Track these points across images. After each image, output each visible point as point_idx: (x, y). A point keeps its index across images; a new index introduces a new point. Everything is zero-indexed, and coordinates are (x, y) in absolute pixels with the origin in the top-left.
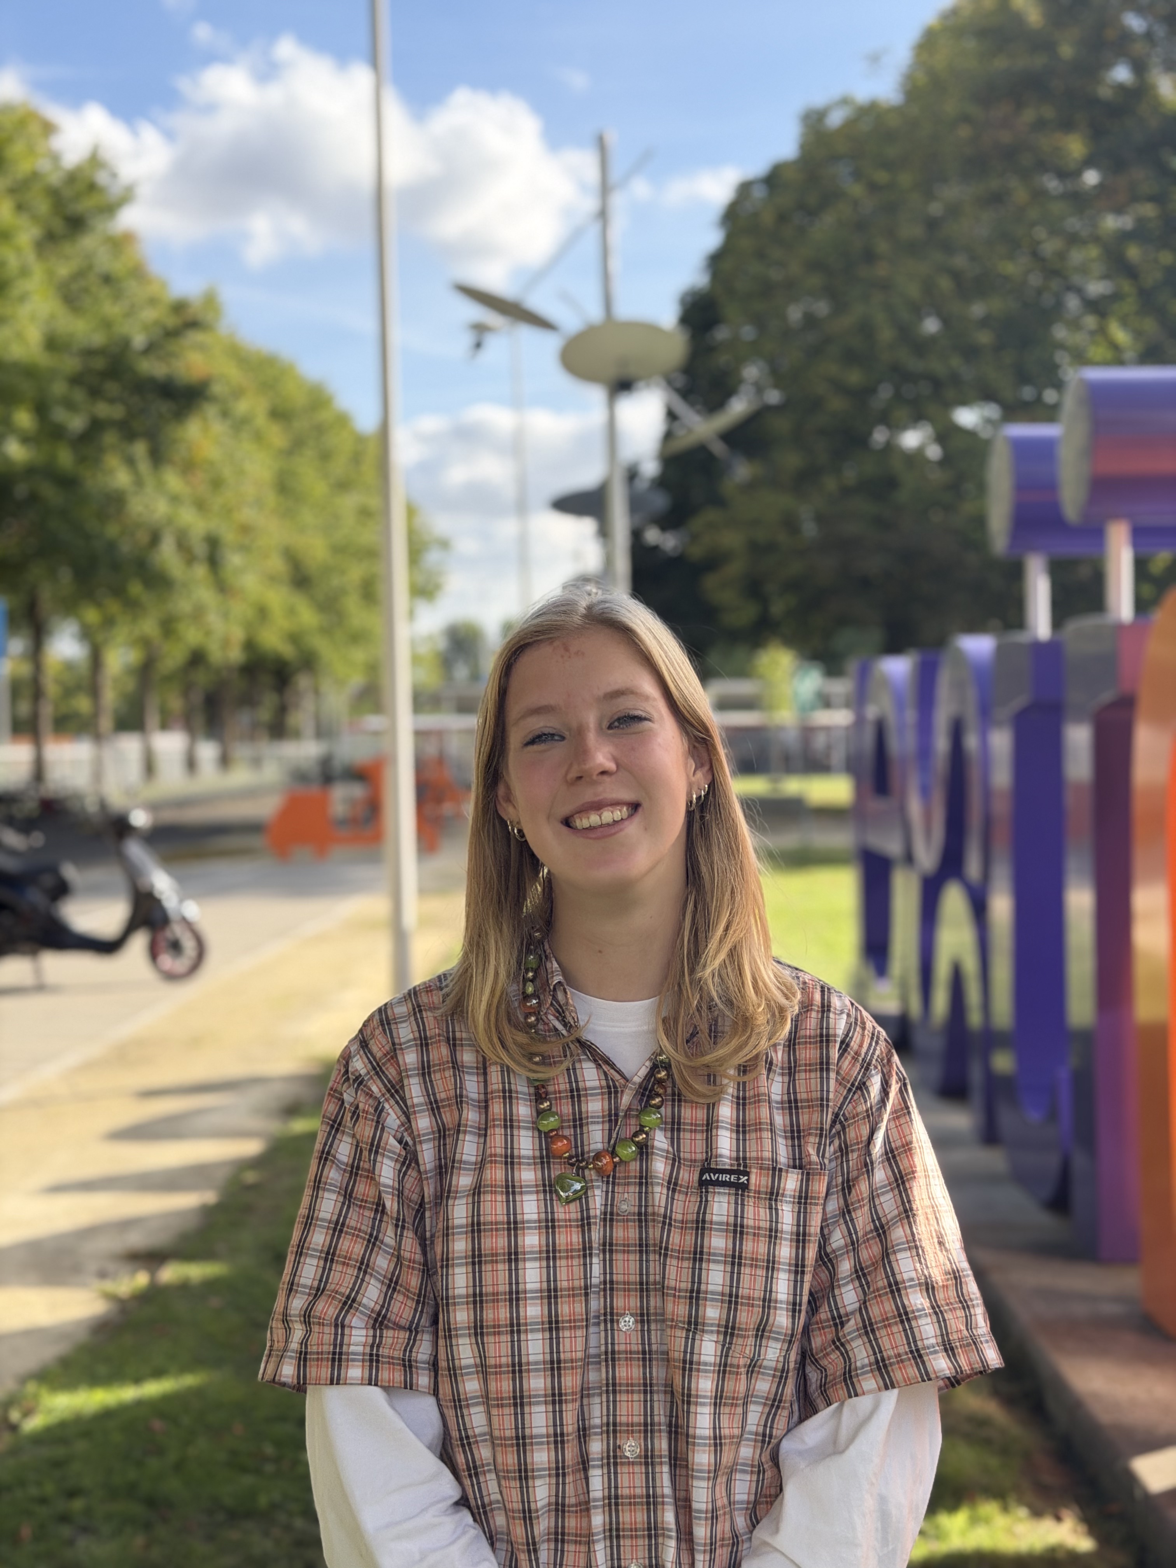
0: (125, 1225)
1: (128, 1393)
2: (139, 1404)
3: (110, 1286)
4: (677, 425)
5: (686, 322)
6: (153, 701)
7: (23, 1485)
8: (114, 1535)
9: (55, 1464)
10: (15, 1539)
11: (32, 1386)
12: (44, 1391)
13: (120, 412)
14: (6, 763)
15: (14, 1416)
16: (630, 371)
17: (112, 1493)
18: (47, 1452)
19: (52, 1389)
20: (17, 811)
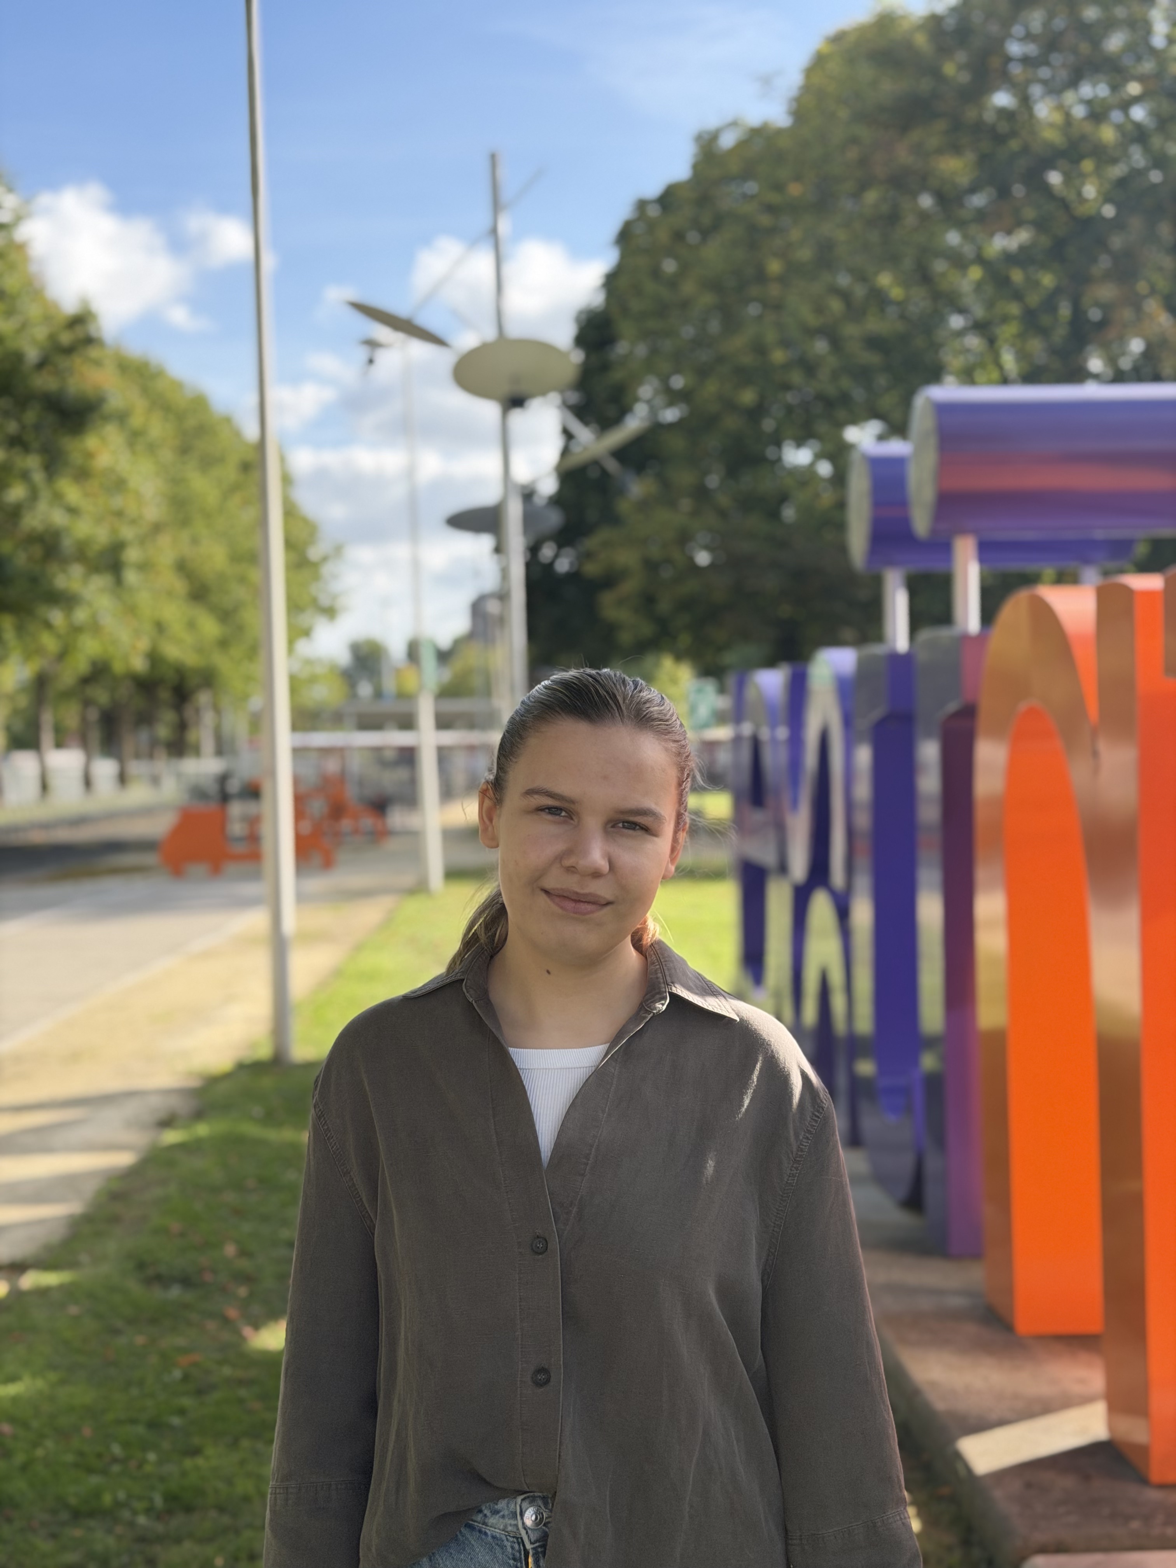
4: (573, 443)
5: (581, 340)
6: (47, 718)
13: (12, 426)
16: (522, 388)
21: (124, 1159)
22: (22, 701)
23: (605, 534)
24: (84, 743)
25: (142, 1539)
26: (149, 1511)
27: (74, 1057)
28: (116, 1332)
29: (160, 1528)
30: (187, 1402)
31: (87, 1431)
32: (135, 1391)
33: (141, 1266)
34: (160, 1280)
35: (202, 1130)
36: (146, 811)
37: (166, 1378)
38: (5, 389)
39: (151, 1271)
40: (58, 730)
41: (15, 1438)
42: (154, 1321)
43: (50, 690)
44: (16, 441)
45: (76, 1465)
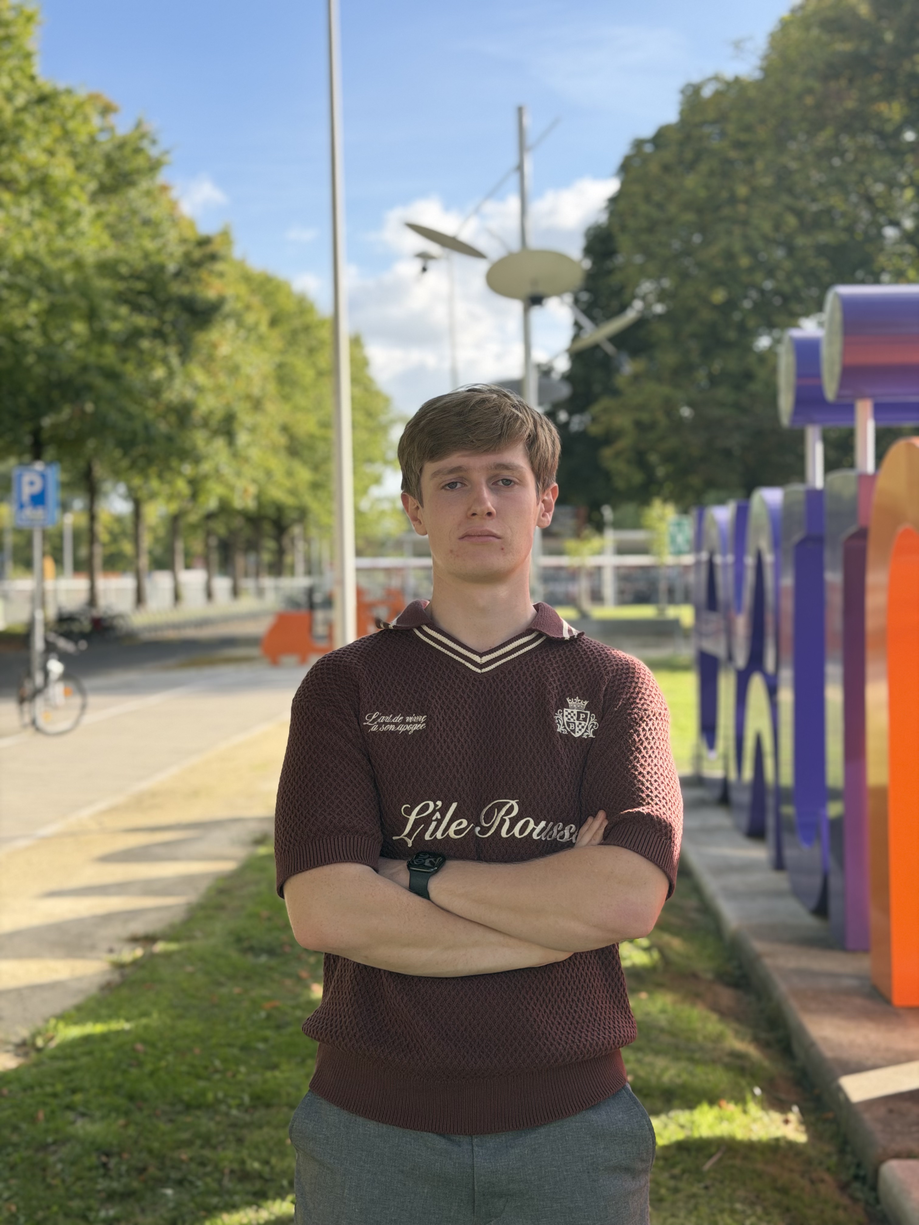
3: (113, 956)
4: (582, 332)
5: (589, 251)
6: (180, 546)
7: (41, 1085)
8: (103, 1118)
9: (65, 1072)
10: (33, 1120)
11: (53, 1022)
12: (61, 1025)
13: (154, 323)
14: (68, 591)
15: (40, 1042)
16: (540, 289)
17: (104, 1090)
18: (60, 1064)
19: (67, 1024)
20: (75, 627)
21: (228, 866)
22: (162, 532)
23: (605, 402)
24: (207, 565)
25: (234, 1125)
26: (239, 1106)
27: (195, 794)
28: (220, 984)
29: (247, 1118)
30: (268, 1033)
31: (197, 1051)
32: (232, 1025)
33: (239, 940)
34: (252, 950)
36: (253, 616)
37: (255, 1017)
38: (151, 293)
39: (246, 944)
40: (187, 554)
41: (146, 1053)
42: (247, 978)
43: (182, 523)
44: (158, 334)
45: (189, 1074)
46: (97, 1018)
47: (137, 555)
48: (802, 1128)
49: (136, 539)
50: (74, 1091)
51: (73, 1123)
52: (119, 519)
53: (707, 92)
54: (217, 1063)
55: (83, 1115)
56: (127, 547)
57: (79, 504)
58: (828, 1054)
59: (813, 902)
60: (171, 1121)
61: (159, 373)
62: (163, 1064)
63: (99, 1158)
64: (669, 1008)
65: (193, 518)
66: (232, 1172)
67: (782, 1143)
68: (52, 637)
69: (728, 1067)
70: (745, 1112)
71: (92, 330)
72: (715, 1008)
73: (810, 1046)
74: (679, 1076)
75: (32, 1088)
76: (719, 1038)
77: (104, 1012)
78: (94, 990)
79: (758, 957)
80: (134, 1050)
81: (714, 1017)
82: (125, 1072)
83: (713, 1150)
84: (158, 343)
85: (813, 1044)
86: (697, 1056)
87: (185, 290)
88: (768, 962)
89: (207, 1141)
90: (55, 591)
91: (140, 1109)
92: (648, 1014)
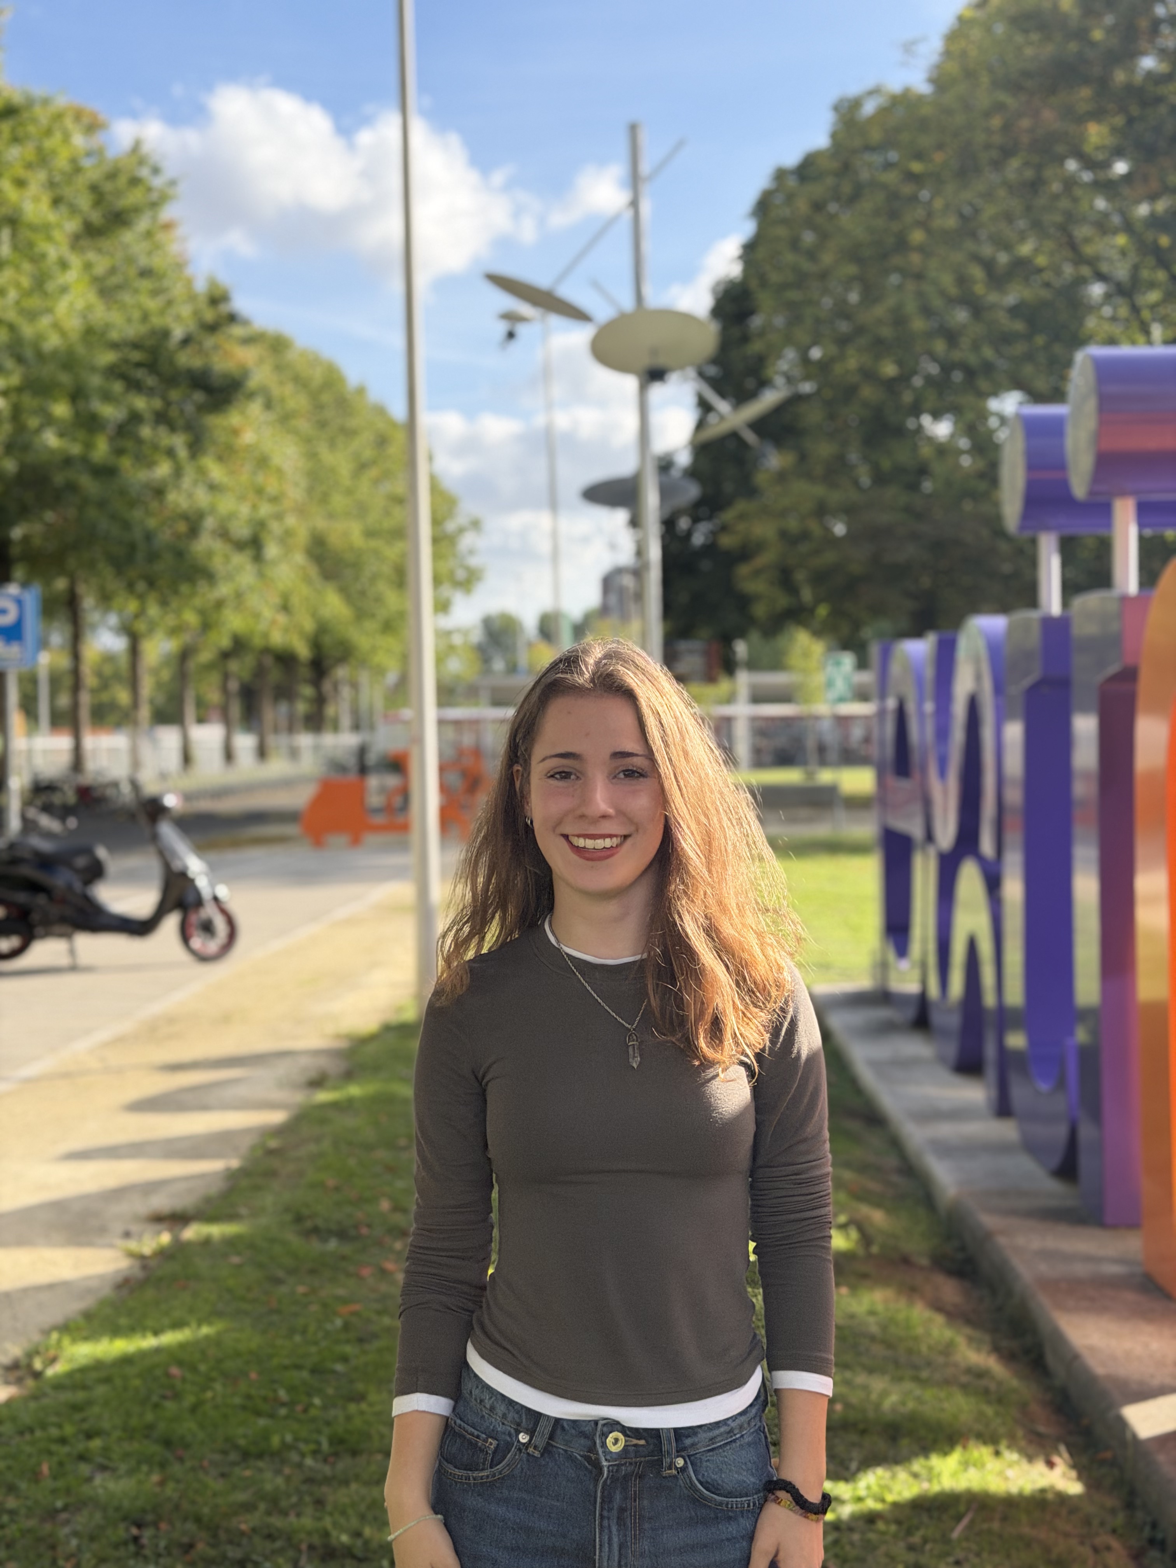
0: (150, 1188)
1: (149, 1342)
2: (158, 1350)
3: (132, 1245)
4: (709, 415)
5: (718, 311)
6: (189, 693)
7: (44, 1426)
8: (131, 1472)
9: (76, 1408)
10: (35, 1476)
11: (55, 1336)
12: (66, 1341)
13: (157, 403)
14: (45, 752)
15: (38, 1365)
16: (661, 361)
17: (130, 1433)
18: (67, 1396)
19: (74, 1341)
20: (57, 799)
21: (277, 1117)
22: (166, 675)
23: (741, 506)
24: (226, 719)
25: (309, 1480)
26: (315, 1453)
27: (226, 1019)
28: (278, 1281)
29: (327, 1470)
30: (348, 1349)
31: (253, 1375)
32: (298, 1338)
33: (299, 1219)
34: (316, 1232)
35: (355, 1090)
36: (286, 783)
37: (328, 1326)
38: (151, 366)
39: (309, 1224)
40: (200, 704)
41: (184, 1380)
42: (313, 1272)
43: (192, 665)
44: (162, 418)
45: (244, 1408)
46: (116, 1331)
47: (135, 704)
48: (1073, 1474)
49: (134, 684)
50: (90, 1436)
51: (89, 1480)
52: (109, 658)
53: (869, 108)
54: (282, 1394)
55: (103, 1468)
56: (123, 696)
57: (58, 637)
58: (1099, 1370)
59: (1055, 1161)
60: (223, 1475)
61: (163, 470)
62: (209, 1394)
63: (127, 1530)
64: (880, 1307)
65: (206, 656)
66: (311, 1547)
67: (1050, 1496)
68: (32, 813)
69: (965, 1388)
70: (997, 1453)
71: (77, 414)
72: (938, 1307)
73: (1073, 1359)
74: (903, 1403)
75: (31, 1430)
76: (948, 1349)
77: (123, 1321)
78: (107, 1291)
79: (988, 1236)
80: (168, 1375)
81: (939, 1319)
82: (156, 1406)
83: (962, 1508)
84: (163, 431)
85: (1076, 1357)
86: (924, 1374)
87: (196, 363)
88: (1002, 1241)
89: (274, 1504)
90: (30, 752)
91: (181, 1460)
92: (852, 1316)
